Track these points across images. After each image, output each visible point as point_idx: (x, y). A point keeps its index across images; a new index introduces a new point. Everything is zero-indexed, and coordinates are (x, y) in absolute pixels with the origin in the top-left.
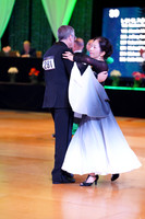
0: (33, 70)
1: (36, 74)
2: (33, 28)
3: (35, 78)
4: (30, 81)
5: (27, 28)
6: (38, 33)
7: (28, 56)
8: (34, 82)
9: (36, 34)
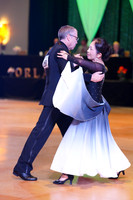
0: (121, 68)
1: (125, 72)
2: (122, 30)
3: (123, 75)
4: (118, 78)
5: (116, 30)
6: (126, 35)
7: (117, 55)
8: (122, 79)
9: (125, 35)
